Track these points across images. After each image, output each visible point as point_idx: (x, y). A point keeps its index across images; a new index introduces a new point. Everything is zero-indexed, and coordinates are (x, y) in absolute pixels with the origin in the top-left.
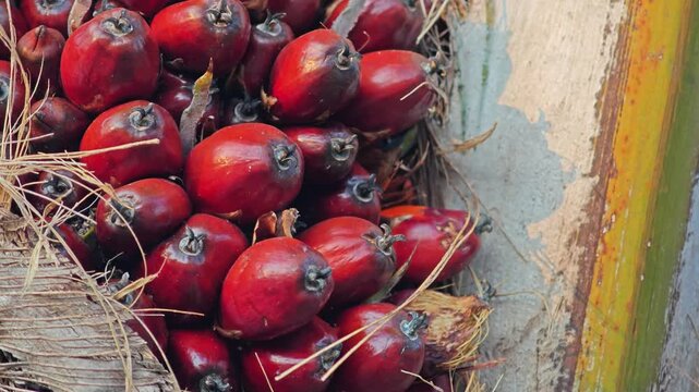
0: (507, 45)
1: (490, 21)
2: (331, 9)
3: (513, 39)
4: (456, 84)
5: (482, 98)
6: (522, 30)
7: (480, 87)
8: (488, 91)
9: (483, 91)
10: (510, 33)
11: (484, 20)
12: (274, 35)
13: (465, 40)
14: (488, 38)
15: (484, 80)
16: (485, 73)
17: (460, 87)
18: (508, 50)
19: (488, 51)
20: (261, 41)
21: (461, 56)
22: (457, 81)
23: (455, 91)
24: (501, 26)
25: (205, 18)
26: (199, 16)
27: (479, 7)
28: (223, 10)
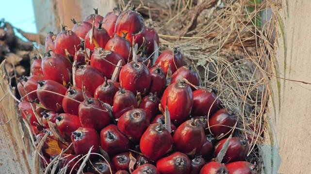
0: (279, 152)
1: (272, 144)
2: (216, 147)
3: (280, 151)
4: (262, 167)
5: (272, 171)
6: (283, 147)
7: (271, 167)
8: (274, 168)
9: (272, 169)
10: (279, 148)
11: (270, 144)
12: (198, 163)
13: (264, 151)
14: (272, 150)
15: (272, 165)
16: (272, 162)
17: (264, 168)
18: (279, 154)
19: (272, 155)
20: (194, 166)
21: (263, 157)
22: (262, 166)
23: (262, 169)
24: (276, 146)
25: (175, 164)
26: (173, 164)
27: (268, 140)
28: (181, 161)
